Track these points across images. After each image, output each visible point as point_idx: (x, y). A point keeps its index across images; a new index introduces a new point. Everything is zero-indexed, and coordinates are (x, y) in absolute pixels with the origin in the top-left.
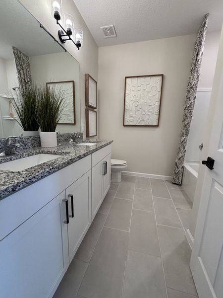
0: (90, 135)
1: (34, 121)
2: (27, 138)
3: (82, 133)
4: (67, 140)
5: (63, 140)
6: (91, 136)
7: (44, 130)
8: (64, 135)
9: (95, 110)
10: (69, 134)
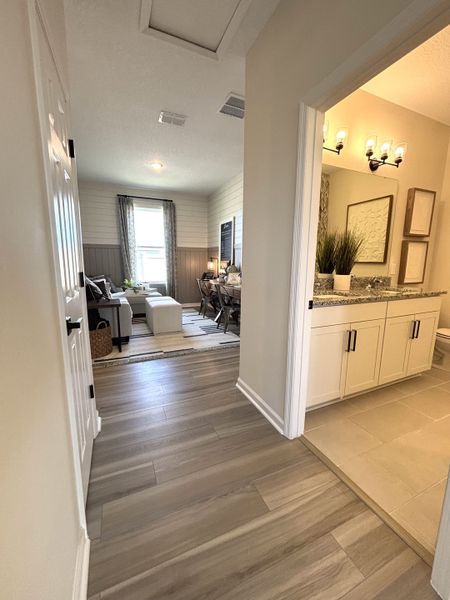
0: (406, 281)
1: (331, 263)
2: (323, 280)
3: (390, 279)
4: (363, 286)
5: (358, 284)
6: (408, 284)
7: (339, 273)
8: (359, 279)
9: (426, 239)
10: (367, 279)
